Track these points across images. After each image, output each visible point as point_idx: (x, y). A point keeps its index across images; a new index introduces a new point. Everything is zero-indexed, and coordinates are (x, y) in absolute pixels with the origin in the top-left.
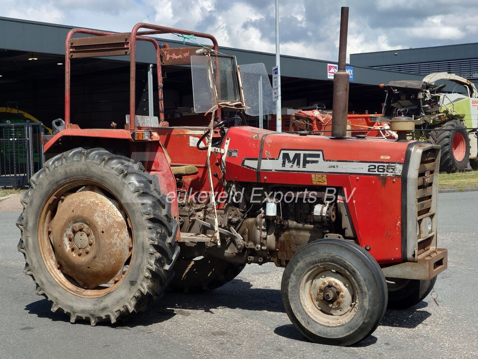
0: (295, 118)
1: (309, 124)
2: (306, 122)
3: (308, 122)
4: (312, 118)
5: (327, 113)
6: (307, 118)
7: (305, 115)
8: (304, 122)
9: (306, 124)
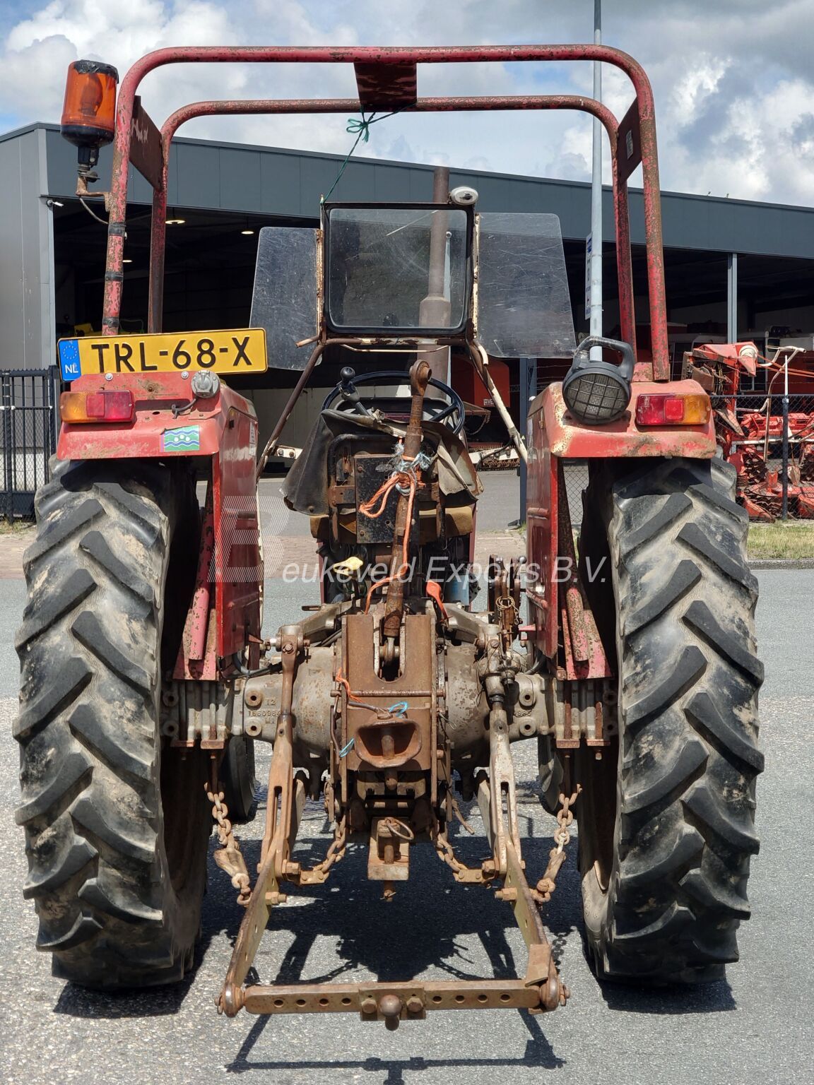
0: (692, 363)
1: (722, 377)
2: (715, 374)
3: (720, 372)
4: (730, 364)
5: (776, 350)
6: (719, 363)
7: (715, 354)
8: (711, 371)
9: (715, 377)
